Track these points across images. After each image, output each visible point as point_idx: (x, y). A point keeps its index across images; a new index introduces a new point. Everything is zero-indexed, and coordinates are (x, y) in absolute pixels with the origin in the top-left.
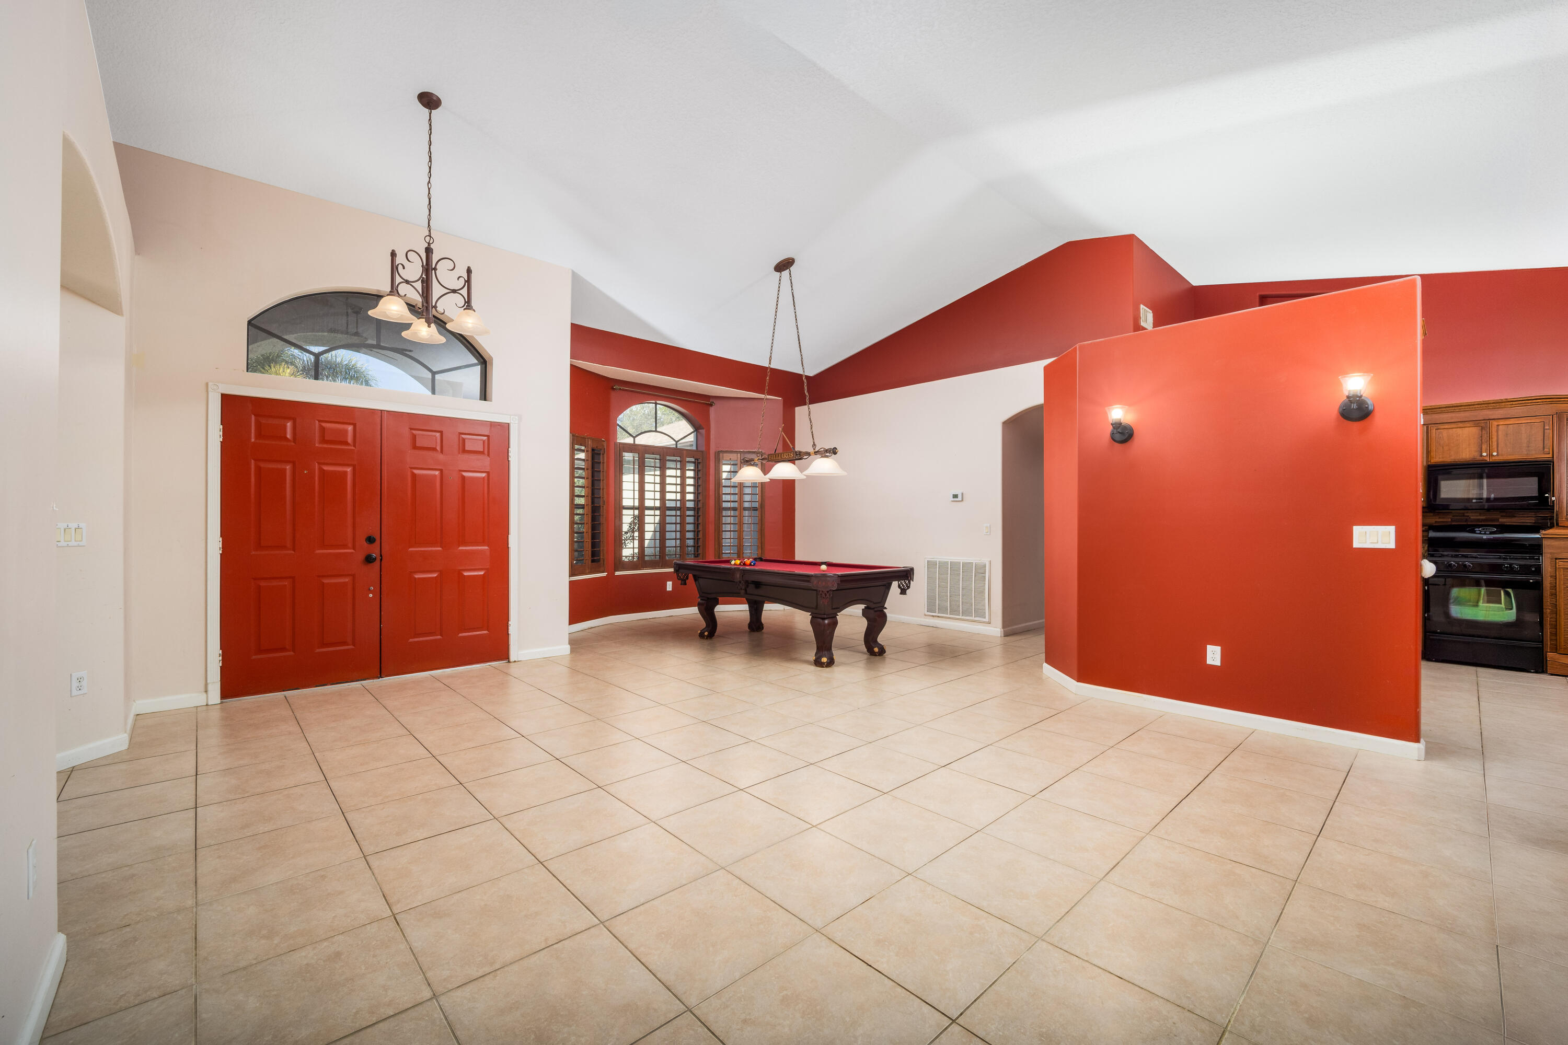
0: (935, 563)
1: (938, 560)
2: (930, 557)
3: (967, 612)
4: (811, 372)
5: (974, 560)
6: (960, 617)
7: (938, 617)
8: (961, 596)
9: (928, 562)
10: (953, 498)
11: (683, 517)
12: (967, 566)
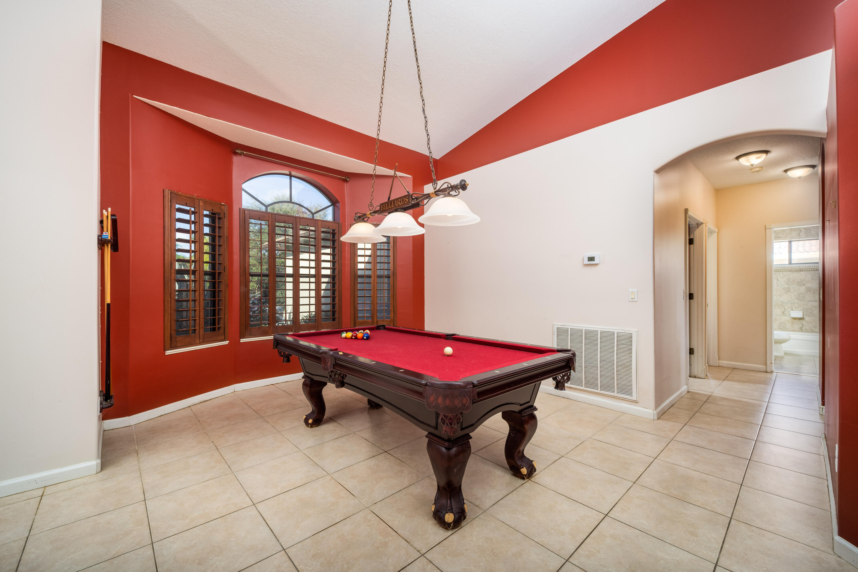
0: (565, 331)
1: (569, 328)
2: (559, 324)
3: (607, 387)
4: (437, 155)
5: (616, 328)
6: (599, 391)
7: (570, 388)
8: (599, 368)
9: (558, 329)
10: (589, 261)
11: (318, 284)
12: (607, 336)
